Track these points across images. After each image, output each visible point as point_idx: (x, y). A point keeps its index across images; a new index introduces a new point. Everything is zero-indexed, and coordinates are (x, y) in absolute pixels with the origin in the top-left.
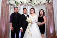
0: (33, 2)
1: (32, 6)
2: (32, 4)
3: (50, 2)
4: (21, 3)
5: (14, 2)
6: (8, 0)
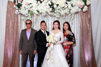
3: (84, 10)
5: (27, 11)
6: (17, 8)
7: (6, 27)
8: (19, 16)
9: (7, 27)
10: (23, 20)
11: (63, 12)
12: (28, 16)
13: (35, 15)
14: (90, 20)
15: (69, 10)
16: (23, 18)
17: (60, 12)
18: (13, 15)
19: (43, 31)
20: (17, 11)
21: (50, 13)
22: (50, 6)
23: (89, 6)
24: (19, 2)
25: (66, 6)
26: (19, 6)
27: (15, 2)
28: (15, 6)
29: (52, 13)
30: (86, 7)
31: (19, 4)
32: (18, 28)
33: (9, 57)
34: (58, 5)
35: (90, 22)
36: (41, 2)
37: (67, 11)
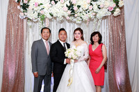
0: (79, 14)
1: (75, 22)
2: (75, 20)
3: (116, 13)
4: (52, 16)
5: (36, 14)
6: (22, 10)
7: (6, 37)
8: (25, 21)
9: (8, 36)
10: (31, 27)
11: (86, 17)
12: (37, 22)
13: (47, 20)
14: (123, 28)
15: (94, 14)
16: (30, 24)
17: (82, 16)
18: (16, 19)
19: (62, 43)
20: (22, 14)
21: (68, 18)
22: (69, 7)
23: (122, 8)
24: (25, 2)
25: (91, 7)
26: (25, 7)
27: (19, 1)
28: (19, 7)
29: (71, 18)
30: (118, 10)
31: (24, 4)
32: (23, 38)
33: (10, 78)
34: (79, 7)
35: (123, 30)
36: (56, 2)
37: (91, 15)
